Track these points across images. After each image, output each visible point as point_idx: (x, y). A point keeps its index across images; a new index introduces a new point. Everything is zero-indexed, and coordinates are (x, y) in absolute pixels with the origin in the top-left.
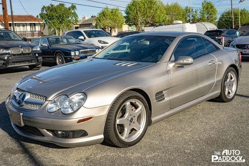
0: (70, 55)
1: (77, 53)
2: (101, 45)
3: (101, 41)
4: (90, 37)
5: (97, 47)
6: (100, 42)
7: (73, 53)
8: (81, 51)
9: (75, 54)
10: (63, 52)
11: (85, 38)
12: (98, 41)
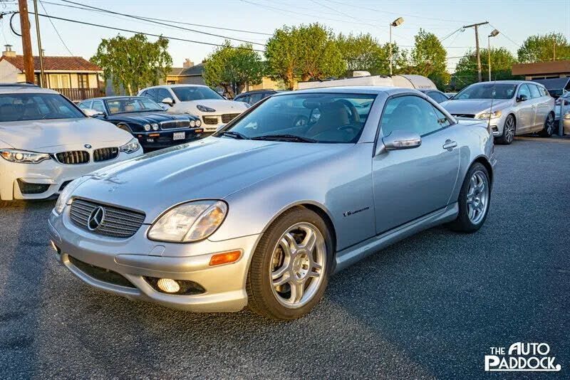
0: (143, 129)
1: (155, 127)
2: (201, 114)
3: (201, 107)
4: (182, 99)
5: (194, 117)
6: (200, 109)
7: (147, 127)
8: (161, 123)
9: (151, 127)
10: (129, 124)
11: (174, 102)
12: (197, 106)
